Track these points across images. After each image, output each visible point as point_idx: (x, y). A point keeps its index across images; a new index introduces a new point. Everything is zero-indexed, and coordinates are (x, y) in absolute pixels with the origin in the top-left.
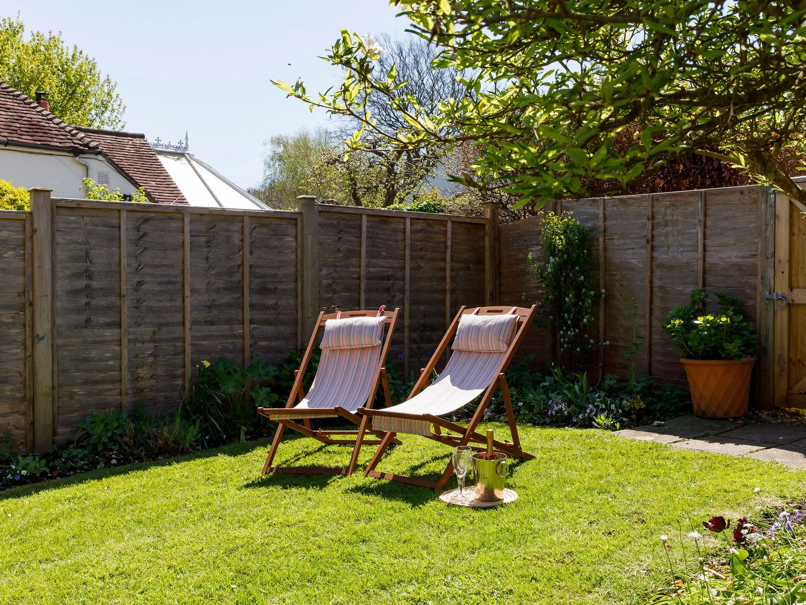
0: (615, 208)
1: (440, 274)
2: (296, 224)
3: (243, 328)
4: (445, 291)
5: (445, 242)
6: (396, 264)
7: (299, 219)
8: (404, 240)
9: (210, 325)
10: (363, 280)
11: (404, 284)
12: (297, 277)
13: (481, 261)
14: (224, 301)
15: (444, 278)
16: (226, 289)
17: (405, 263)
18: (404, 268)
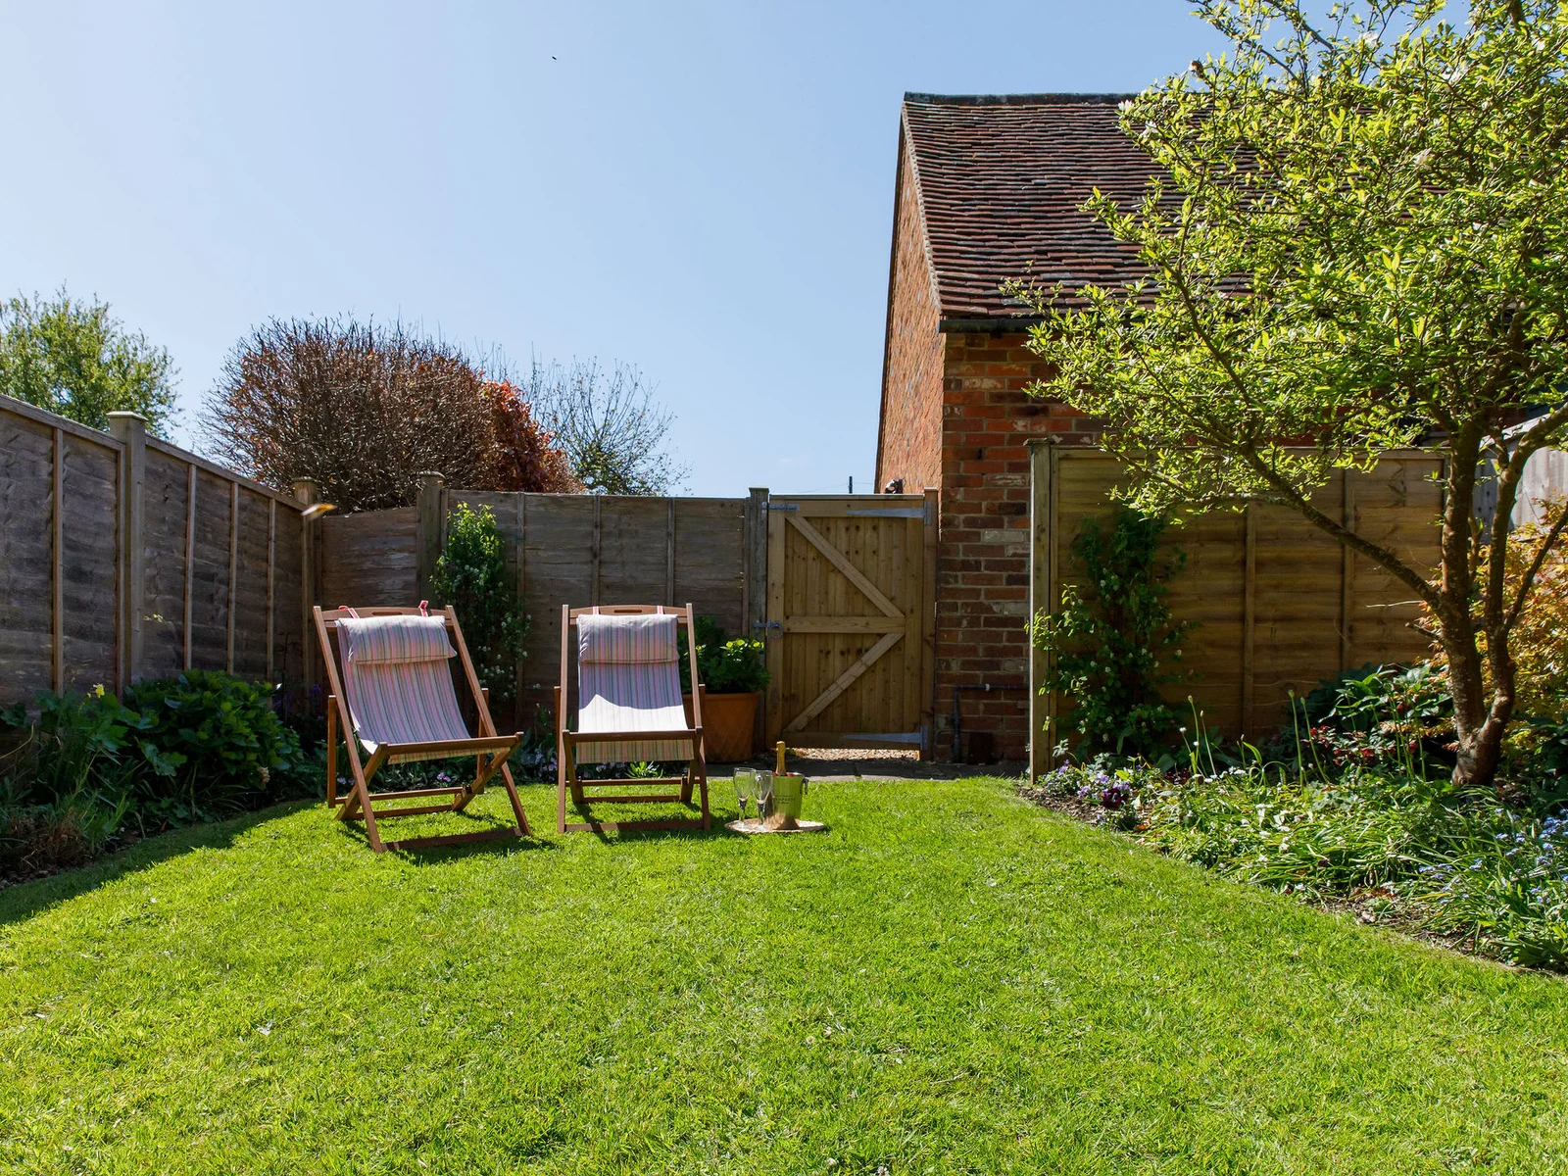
0: (542, 509)
1: (262, 582)
2: (117, 461)
3: (53, 641)
4: (267, 609)
5: (268, 532)
6: (221, 556)
7: (122, 454)
8: (230, 519)
9: (9, 628)
10: (190, 575)
11: (230, 591)
12: (119, 556)
13: (298, 571)
14: (30, 584)
15: (266, 590)
16: (31, 561)
17: (231, 556)
18: (228, 565)
